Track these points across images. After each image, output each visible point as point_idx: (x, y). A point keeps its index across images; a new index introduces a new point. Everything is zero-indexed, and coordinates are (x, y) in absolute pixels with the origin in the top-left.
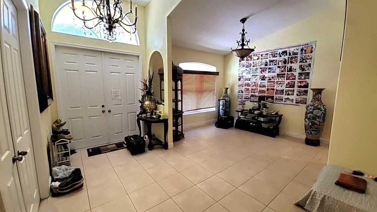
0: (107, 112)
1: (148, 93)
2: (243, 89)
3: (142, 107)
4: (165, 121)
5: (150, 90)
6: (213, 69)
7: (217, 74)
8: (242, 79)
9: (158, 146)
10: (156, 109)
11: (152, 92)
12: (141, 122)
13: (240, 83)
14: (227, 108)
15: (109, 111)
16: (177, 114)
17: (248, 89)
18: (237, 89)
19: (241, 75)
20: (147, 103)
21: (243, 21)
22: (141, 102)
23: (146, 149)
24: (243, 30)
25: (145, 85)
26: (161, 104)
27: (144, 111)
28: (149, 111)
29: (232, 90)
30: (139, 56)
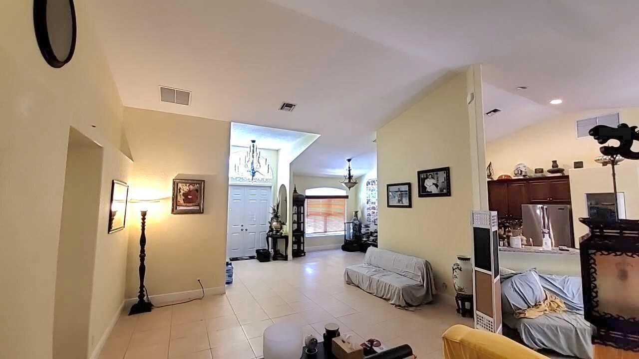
0: (244, 230)
1: (276, 216)
2: (371, 212)
3: (270, 227)
4: (286, 238)
5: (277, 214)
6: (343, 193)
7: (347, 197)
8: (369, 203)
9: (280, 258)
10: (281, 228)
11: (278, 215)
12: (270, 239)
13: (368, 206)
14: (356, 231)
15: (246, 230)
16: (299, 233)
17: (374, 213)
18: (366, 212)
19: (368, 199)
20: (275, 223)
21: (349, 160)
22: (270, 223)
23: (271, 259)
24: (349, 168)
25: (274, 210)
26: (285, 224)
27: (271, 230)
28: (274, 229)
29: (362, 213)
30: (271, 187)
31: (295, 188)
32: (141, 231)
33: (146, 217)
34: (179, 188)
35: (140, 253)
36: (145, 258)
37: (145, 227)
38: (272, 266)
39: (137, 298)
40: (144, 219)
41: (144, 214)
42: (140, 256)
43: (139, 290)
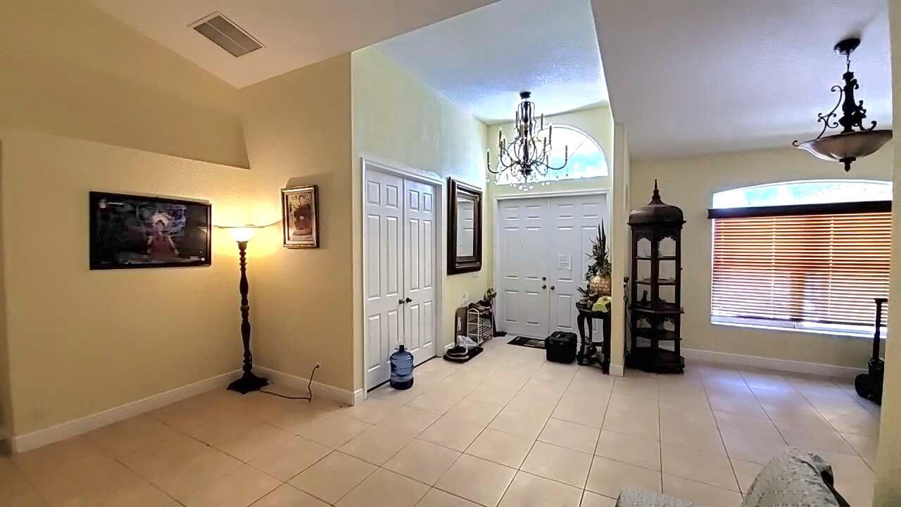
0: (548, 288)
1: (600, 263)
4: (606, 318)
5: (602, 256)
15: (552, 288)
24: (848, 75)
30: (605, 195)
31: (656, 192)
32: (240, 272)
33: (245, 251)
34: (289, 203)
35: (240, 305)
36: (249, 312)
37: (246, 266)
38: (574, 376)
39: (242, 369)
40: (243, 254)
41: (242, 247)
42: (242, 309)
43: (244, 359)
